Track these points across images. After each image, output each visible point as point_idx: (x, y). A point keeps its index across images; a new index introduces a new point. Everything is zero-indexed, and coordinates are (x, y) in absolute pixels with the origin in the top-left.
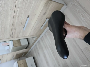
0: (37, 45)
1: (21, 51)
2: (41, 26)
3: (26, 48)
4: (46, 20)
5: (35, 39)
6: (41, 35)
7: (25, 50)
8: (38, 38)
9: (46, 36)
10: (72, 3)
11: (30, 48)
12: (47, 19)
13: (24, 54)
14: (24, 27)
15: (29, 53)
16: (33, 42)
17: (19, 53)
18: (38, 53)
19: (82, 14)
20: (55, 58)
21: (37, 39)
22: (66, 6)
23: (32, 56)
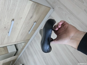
0: (26, 51)
1: (8, 60)
2: (28, 31)
3: (15, 55)
4: (34, 24)
5: (23, 44)
6: (29, 39)
7: (13, 58)
8: (27, 43)
9: (35, 41)
10: (59, 7)
11: (19, 55)
12: (34, 22)
13: (12, 62)
14: (8, 32)
15: (18, 60)
16: (21, 47)
17: (5, 62)
18: (28, 60)
19: (68, 17)
20: (45, 63)
21: (26, 45)
22: (53, 10)
23: (21, 64)
